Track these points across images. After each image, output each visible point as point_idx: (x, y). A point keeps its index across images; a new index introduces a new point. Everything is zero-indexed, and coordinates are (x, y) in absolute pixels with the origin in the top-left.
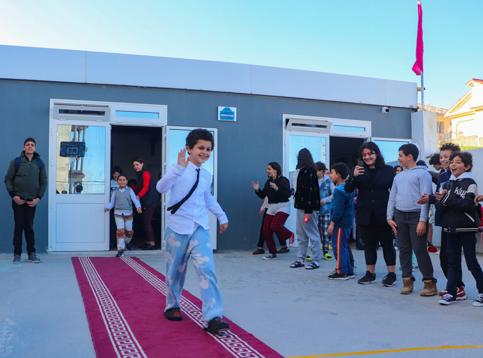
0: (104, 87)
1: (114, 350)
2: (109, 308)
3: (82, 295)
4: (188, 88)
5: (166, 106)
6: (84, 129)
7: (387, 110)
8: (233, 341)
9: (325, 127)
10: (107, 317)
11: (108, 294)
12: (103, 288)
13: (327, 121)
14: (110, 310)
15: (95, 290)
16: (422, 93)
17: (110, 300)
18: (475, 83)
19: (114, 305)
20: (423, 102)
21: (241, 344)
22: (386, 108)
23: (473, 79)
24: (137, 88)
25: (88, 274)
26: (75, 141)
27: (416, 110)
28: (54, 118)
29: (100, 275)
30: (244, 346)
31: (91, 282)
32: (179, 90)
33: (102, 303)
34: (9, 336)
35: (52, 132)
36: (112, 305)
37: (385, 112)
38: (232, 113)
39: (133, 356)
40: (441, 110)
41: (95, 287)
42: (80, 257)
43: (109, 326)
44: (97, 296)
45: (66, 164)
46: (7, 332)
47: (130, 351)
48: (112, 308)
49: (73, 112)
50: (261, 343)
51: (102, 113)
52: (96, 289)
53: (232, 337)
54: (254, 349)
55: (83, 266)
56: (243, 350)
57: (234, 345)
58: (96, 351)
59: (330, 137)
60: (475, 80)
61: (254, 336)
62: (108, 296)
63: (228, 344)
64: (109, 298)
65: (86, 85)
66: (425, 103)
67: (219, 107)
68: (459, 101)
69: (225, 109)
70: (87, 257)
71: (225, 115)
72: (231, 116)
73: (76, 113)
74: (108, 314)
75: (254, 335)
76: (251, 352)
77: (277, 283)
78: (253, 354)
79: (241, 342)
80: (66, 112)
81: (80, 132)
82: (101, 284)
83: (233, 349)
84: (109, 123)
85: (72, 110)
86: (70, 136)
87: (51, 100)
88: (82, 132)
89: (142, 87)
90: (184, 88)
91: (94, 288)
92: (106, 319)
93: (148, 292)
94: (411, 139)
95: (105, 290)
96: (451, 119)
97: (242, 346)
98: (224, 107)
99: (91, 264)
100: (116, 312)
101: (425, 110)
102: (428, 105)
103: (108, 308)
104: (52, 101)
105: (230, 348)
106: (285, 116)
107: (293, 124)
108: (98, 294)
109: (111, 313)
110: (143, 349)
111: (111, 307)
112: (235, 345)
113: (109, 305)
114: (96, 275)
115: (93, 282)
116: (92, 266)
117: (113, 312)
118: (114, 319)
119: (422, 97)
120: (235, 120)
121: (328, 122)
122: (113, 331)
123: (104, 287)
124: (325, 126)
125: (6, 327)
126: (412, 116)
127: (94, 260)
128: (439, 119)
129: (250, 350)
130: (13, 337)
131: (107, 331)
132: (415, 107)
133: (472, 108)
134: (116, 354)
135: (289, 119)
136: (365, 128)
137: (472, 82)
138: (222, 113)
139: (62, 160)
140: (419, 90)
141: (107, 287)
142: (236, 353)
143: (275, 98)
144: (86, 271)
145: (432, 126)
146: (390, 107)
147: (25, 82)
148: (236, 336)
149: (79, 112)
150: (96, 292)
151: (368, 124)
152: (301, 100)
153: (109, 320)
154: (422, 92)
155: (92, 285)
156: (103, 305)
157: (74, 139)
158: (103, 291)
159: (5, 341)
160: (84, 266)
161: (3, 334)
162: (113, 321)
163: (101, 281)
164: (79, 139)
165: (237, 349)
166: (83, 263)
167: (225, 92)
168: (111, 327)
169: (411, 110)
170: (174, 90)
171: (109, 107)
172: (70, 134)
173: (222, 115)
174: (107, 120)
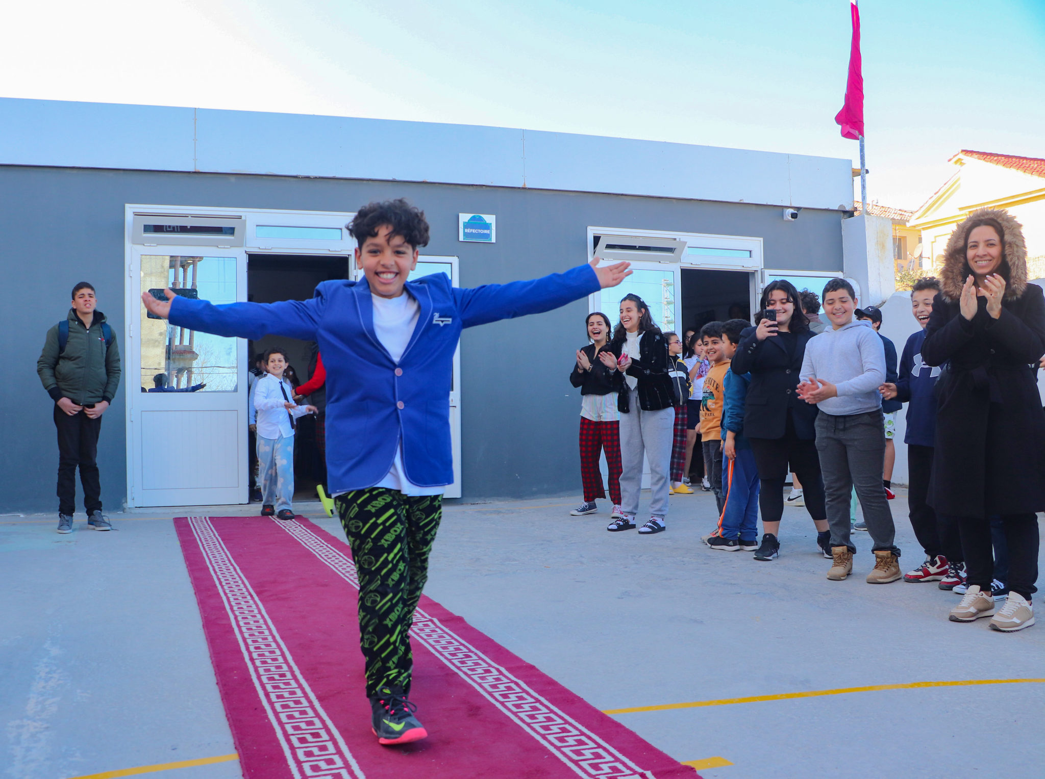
0: (233, 179)
1: (260, 702)
2: (249, 617)
3: (195, 593)
4: (398, 179)
6: (194, 264)
7: (794, 216)
8: (498, 679)
9: (670, 250)
10: (246, 635)
11: (248, 590)
12: (238, 579)
13: (675, 239)
14: (252, 622)
15: (221, 583)
16: (863, 180)
17: (251, 602)
18: (967, 159)
19: (260, 612)
20: (864, 198)
21: (513, 685)
22: (792, 211)
23: (963, 151)
24: (298, 180)
25: (206, 552)
26: (177, 288)
27: (850, 214)
28: (134, 243)
29: (230, 552)
30: (518, 690)
31: (213, 566)
32: (381, 183)
33: (235, 608)
34: (51, 677)
35: (130, 270)
36: (256, 611)
37: (790, 218)
38: (487, 226)
39: (298, 713)
40: (901, 212)
41: (220, 577)
42: (191, 518)
43: (250, 653)
44: (226, 594)
45: (161, 334)
46: (47, 670)
47: (292, 704)
48: (255, 619)
49: (171, 229)
50: (551, 682)
51: (231, 231)
52: (222, 580)
53: (495, 672)
54: (539, 694)
55: (196, 536)
56: (517, 697)
57: (498, 688)
58: (224, 705)
59: (682, 270)
60: (966, 152)
61: (538, 670)
62: (246, 593)
63: (486, 686)
64: (249, 597)
65: (196, 175)
66: (869, 200)
67: (460, 214)
68: (935, 194)
69: (473, 218)
70: (205, 518)
71: (474, 231)
72: (486, 231)
73: (178, 232)
74: (248, 629)
75: (537, 666)
76: (533, 700)
77: (582, 563)
78: (538, 705)
79: (512, 682)
80: (158, 229)
81: (186, 269)
82: (232, 570)
83: (496, 695)
84: (243, 250)
85: (170, 227)
86: (167, 278)
87: (127, 206)
88: (190, 269)
89: (308, 177)
90: (390, 178)
91: (219, 579)
92: (244, 640)
93: (326, 585)
94: (842, 272)
95: (240, 582)
96: (920, 231)
97: (514, 690)
98: (470, 215)
99: (212, 531)
100: (264, 627)
101: (868, 213)
102: (874, 203)
103: (246, 618)
104: (130, 209)
105: (490, 694)
106: (592, 231)
107: (609, 246)
108: (227, 591)
109: (254, 628)
111: (253, 616)
112: (502, 687)
113: (249, 611)
114: (223, 554)
115: (216, 568)
116: (214, 535)
117: (257, 627)
118: (260, 640)
119: (863, 187)
120: (494, 240)
121: (677, 240)
122: (258, 663)
123: (240, 577)
124: (672, 249)
125: (45, 660)
126: (843, 226)
127: (219, 523)
128: (897, 231)
129: (532, 697)
130: (59, 680)
131: (246, 664)
132: (848, 208)
133: (961, 209)
134: (264, 711)
135: (600, 237)
136: (750, 251)
137: (961, 156)
138: (467, 225)
139: (153, 325)
140: (855, 173)
141: (244, 576)
142: (502, 703)
143: (571, 194)
144: (203, 545)
145: (883, 246)
146: (799, 209)
147: (75, 172)
148: (503, 669)
149: (183, 229)
150: (222, 586)
151: (756, 244)
152: (623, 197)
153: (249, 641)
154: (862, 177)
155: (215, 572)
156: (237, 613)
157: (174, 284)
158: (236, 584)
159: (44, 687)
160: (199, 536)
161: (38, 674)
162: (257, 645)
163: (232, 565)
164: (184, 284)
165: (505, 696)
166: (196, 530)
167: (472, 185)
168: (255, 656)
169: (842, 214)
170: (370, 182)
171: (243, 218)
172: (166, 274)
173: (467, 231)
174: (240, 245)
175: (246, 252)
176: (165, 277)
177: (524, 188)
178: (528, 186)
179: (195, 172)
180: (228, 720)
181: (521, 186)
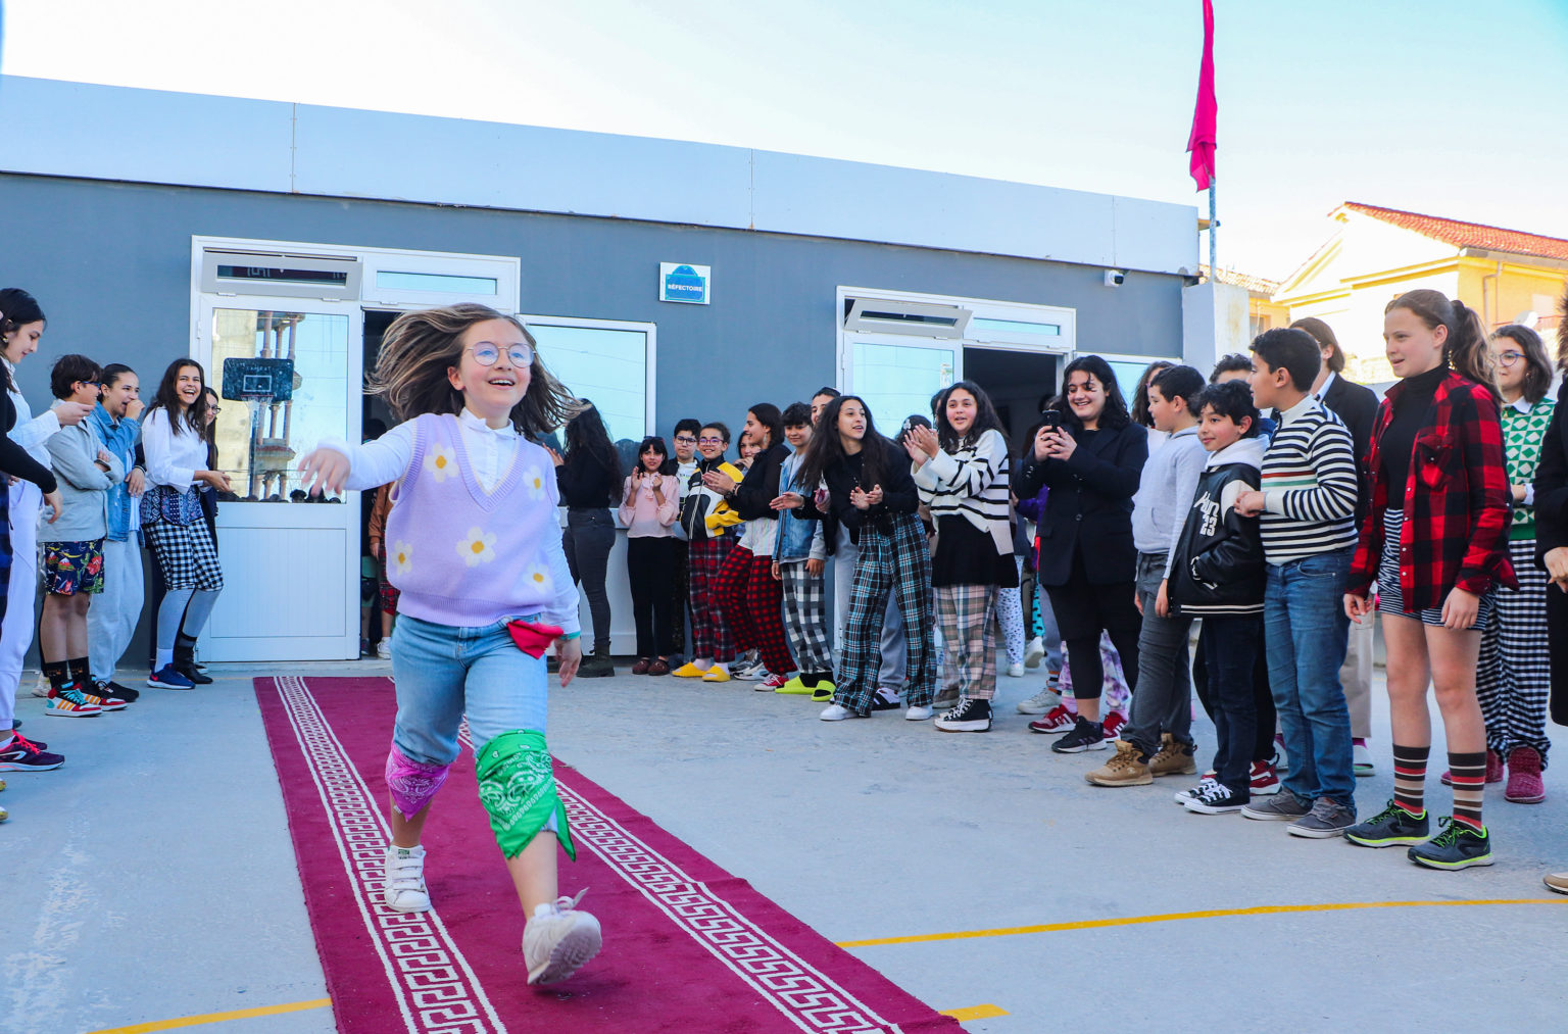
0: (345, 205)
1: (365, 928)
2: (354, 814)
3: (280, 781)
4: (576, 212)
5: (518, 260)
6: (292, 325)
7: (1119, 280)
8: (694, 900)
9: (951, 322)
10: (349, 838)
11: (353, 777)
12: (340, 761)
13: (956, 307)
14: (357, 821)
15: (316, 767)
16: (1213, 235)
17: (358, 793)
18: (1350, 213)
19: (369, 807)
20: (1213, 259)
21: (715, 908)
22: (1116, 273)
23: (1347, 203)
24: (435, 208)
25: (297, 724)
26: (268, 357)
27: (1194, 280)
28: (204, 291)
29: (331, 725)
30: (722, 914)
31: (306, 744)
32: (552, 217)
33: (335, 801)
34: (73, 894)
35: (197, 329)
36: (364, 806)
37: (1113, 283)
38: (699, 282)
39: (416, 943)
40: (1264, 283)
41: (316, 758)
42: (278, 678)
43: (353, 862)
44: (322, 782)
45: (243, 422)
46: (67, 884)
47: (408, 932)
48: (363, 816)
49: (258, 274)
50: (768, 905)
51: (341, 278)
52: (318, 763)
53: (692, 890)
54: (750, 921)
55: (284, 702)
56: (719, 923)
57: (695, 911)
58: (314, 933)
59: (965, 349)
60: (1351, 204)
61: (750, 887)
62: (352, 781)
63: (678, 908)
64: (355, 787)
65: (293, 198)
66: (1219, 263)
67: (662, 264)
68: (1310, 259)
69: (680, 270)
70: (298, 678)
71: (680, 287)
72: (697, 289)
73: (267, 277)
74: (352, 830)
75: (750, 882)
76: (741, 928)
77: (817, 745)
78: (747, 934)
79: (714, 903)
80: (240, 272)
81: (281, 332)
82: (333, 749)
83: (692, 921)
84: (357, 305)
85: (256, 269)
86: (254, 343)
87: (195, 238)
88: (286, 332)
89: (452, 206)
91: (314, 761)
92: (346, 844)
94: (1182, 358)
95: (343, 766)
96: (1288, 308)
97: (716, 914)
99: (307, 696)
100: (375, 827)
101: (1217, 280)
102: (1230, 269)
103: (351, 815)
104: (199, 243)
105: (683, 919)
106: (843, 293)
107: (866, 314)
108: (325, 778)
109: (360, 828)
110: (446, 923)
111: (358, 812)
112: (699, 911)
113: (354, 805)
114: (321, 727)
115: (311, 746)
116: (310, 702)
117: (364, 827)
118: (368, 844)
119: (1213, 244)
120: (707, 301)
121: (960, 308)
122: (364, 876)
123: (343, 759)
124: (951, 320)
125: (64, 870)
126: (1184, 296)
127: (316, 685)
128: (1259, 308)
129: (740, 923)
130: (81, 898)
131: (347, 876)
132: (1191, 273)
133: (1343, 281)
134: (370, 940)
135: (853, 301)
136: (1059, 327)
137: (1345, 210)
138: (670, 280)
139: (231, 409)
140: (1202, 225)
141: (350, 757)
142: (699, 932)
143: (816, 241)
144: (293, 715)
145: (1237, 325)
146: (1125, 271)
148: (701, 885)
149: (275, 274)
150: (318, 772)
151: (1067, 317)
152: (889, 247)
153: (353, 846)
154: (1211, 232)
155: (309, 752)
156: (337, 808)
157: (262, 352)
158: (338, 768)
159: (60, 908)
160: (288, 702)
161: (53, 889)
162: (363, 851)
163: (333, 742)
164: (277, 353)
165: (703, 922)
166: (284, 694)
167: (679, 224)
168: (360, 866)
169: (1183, 281)
170: (538, 216)
171: (359, 260)
172: (252, 337)
174: (354, 297)
175: (362, 307)
176: (249, 343)
177: (751, 230)
178: (756, 227)
179: (292, 194)
180: (319, 952)
181: (747, 227)
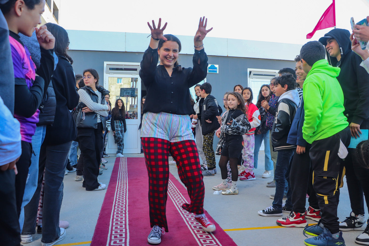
0: (137, 54)
4: (188, 53)
13: (275, 72)
28: (107, 73)
35: (105, 81)
38: (216, 68)
51: (136, 70)
65: (126, 53)
69: (211, 66)
71: (212, 70)
72: (215, 70)
73: (119, 70)
87: (105, 62)
90: (185, 53)
98: (211, 65)
104: (105, 63)
106: (249, 70)
107: (254, 75)
120: (218, 73)
124: (274, 75)
127: (129, 159)
135: (251, 72)
138: (210, 68)
143: (242, 58)
147: (89, 52)
149: (121, 69)
152: (259, 59)
166: (121, 162)
173: (209, 70)
177: (227, 57)
178: (229, 56)
181: (226, 56)
